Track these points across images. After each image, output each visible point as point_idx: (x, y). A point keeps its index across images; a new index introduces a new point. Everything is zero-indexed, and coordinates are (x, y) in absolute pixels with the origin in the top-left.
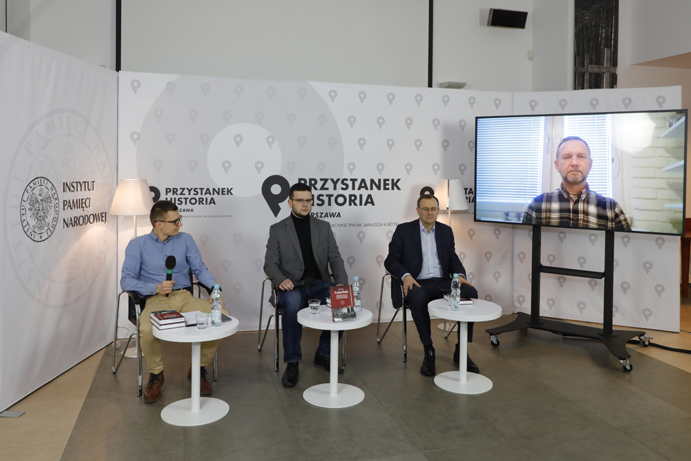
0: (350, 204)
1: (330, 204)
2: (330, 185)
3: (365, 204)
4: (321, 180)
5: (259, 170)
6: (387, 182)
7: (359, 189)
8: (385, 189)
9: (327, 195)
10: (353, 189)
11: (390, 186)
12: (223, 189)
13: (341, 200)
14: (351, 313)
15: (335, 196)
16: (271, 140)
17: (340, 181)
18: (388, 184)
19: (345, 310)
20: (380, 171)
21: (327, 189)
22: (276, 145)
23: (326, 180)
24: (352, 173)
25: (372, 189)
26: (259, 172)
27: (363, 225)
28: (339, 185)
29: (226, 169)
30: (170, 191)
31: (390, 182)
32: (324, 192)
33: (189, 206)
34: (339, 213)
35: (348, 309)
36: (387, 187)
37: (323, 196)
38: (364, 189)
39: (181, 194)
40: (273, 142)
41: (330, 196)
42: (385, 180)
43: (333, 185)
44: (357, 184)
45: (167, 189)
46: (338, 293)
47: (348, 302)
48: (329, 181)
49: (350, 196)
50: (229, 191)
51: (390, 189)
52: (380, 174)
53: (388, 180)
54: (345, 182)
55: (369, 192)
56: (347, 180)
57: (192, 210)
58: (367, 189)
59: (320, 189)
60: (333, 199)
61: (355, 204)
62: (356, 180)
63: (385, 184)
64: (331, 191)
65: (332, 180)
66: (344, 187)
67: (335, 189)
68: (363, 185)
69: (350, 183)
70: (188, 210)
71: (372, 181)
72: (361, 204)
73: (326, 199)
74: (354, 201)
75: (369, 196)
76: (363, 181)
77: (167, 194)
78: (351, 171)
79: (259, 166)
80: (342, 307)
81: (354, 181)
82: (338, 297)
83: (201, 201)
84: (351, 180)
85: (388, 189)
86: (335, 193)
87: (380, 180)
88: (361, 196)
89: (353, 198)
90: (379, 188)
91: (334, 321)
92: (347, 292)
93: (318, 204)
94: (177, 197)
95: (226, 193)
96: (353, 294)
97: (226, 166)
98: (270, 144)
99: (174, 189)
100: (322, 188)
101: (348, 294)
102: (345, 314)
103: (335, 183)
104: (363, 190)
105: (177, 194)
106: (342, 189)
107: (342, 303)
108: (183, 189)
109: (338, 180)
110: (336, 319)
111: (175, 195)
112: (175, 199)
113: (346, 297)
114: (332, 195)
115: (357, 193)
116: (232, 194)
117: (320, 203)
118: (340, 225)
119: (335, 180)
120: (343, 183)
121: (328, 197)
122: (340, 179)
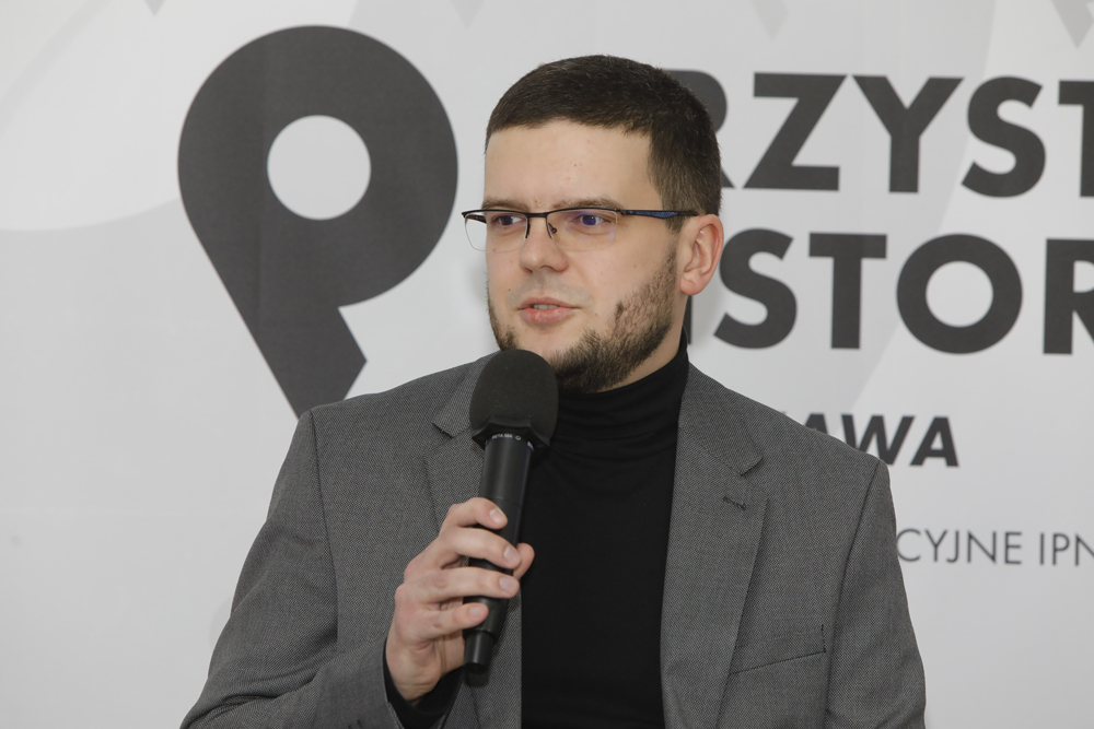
1: (846, 332)
4: (768, 85)
9: (821, 244)
13: (959, 294)
15: (899, 252)
21: (826, 179)
23: (809, 94)
24: (1078, 28)
28: (950, 144)
34: (940, 426)
37: (777, 244)
41: (847, 252)
48: (849, 99)
54: (1010, 111)
56: (1026, 91)
60: (879, 281)
65: (878, 91)
66: (1001, 161)
67: (904, 176)
69: (1058, 128)
73: (810, 280)
84: (1071, 92)
100: (779, 170)
103: (906, 121)
106: (979, 180)
109: (937, 91)
114: (875, 246)
117: (751, 312)
118: (949, 539)
119: (907, 94)
120: (984, 122)
121: (828, 263)
122: (958, 81)
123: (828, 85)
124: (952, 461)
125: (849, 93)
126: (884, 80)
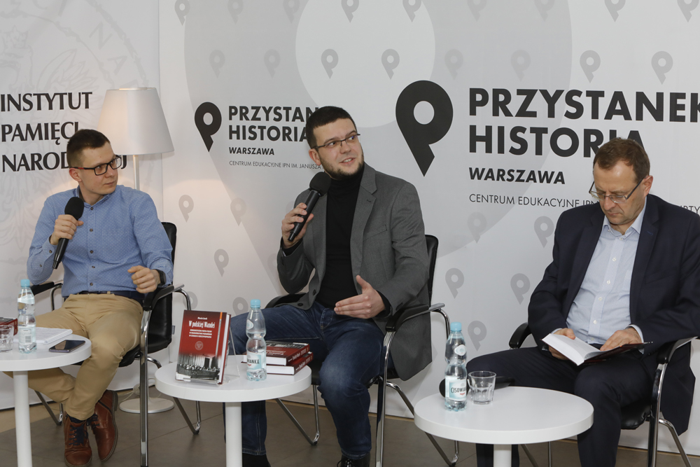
0: (587, 154)
1: (539, 151)
4: (520, 92)
5: (390, 68)
6: (680, 102)
7: (608, 117)
8: (674, 118)
9: (533, 130)
10: (595, 115)
11: (687, 113)
13: (564, 142)
14: (210, 370)
15: (551, 132)
16: (413, 2)
17: (563, 96)
18: (682, 107)
19: (200, 362)
20: (661, 73)
21: (533, 114)
22: (422, 13)
23: (530, 94)
24: (590, 77)
25: (639, 117)
26: (391, 74)
28: (562, 106)
29: (329, 68)
31: (687, 102)
32: (527, 122)
33: (267, 144)
34: (560, 174)
35: (207, 361)
36: (679, 113)
37: (523, 130)
38: (622, 117)
39: (254, 118)
40: (417, 6)
41: (539, 132)
42: (675, 96)
43: (546, 105)
44: (604, 104)
45: (231, 108)
46: (195, 325)
51: (688, 118)
52: (662, 79)
53: (683, 96)
54: (575, 98)
55: (634, 125)
56: (579, 93)
57: (273, 152)
58: (628, 117)
59: (518, 115)
60: (546, 138)
62: (602, 94)
63: (675, 107)
64: (542, 120)
65: (545, 93)
66: (573, 110)
67: (551, 114)
68: (618, 107)
69: (586, 102)
70: (265, 152)
71: (641, 98)
73: (530, 138)
75: (635, 135)
76: (618, 96)
77: (231, 118)
78: (589, 72)
79: (390, 61)
80: (197, 353)
81: (595, 95)
82: (193, 333)
83: (287, 134)
84: (589, 93)
85: (682, 119)
86: (553, 125)
87: (660, 96)
88: (613, 134)
89: (593, 138)
90: (658, 115)
92: (213, 325)
93: (513, 151)
94: (247, 124)
97: (330, 61)
98: (411, 12)
99: (241, 108)
100: (523, 112)
101: (214, 331)
102: (197, 369)
103: (551, 100)
104: (618, 119)
105: (247, 119)
106: (568, 115)
107: (199, 346)
108: (257, 109)
109: (559, 93)
110: (179, 376)
111: (244, 122)
112: (244, 128)
113: (209, 335)
114: (545, 130)
115: (602, 125)
117: (517, 146)
118: (563, 201)
119: (552, 95)
120: (569, 101)
121: (534, 134)
122: (563, 91)
123: (534, 92)
124: (563, 183)
125: (538, 94)
126: (546, 91)
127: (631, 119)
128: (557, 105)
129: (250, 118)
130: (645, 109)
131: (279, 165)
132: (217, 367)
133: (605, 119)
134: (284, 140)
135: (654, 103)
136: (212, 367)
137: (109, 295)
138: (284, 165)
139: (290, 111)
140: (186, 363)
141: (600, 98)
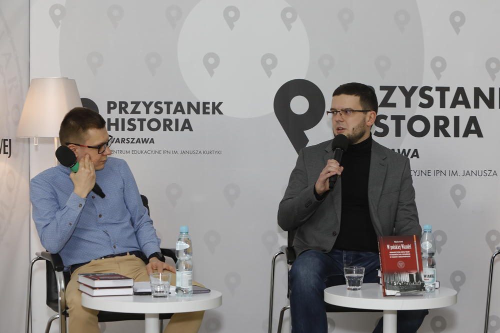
0: (437, 135)
1: (398, 134)
2: (398, 97)
3: (465, 135)
4: (382, 88)
5: (268, 70)
7: (453, 106)
9: (393, 117)
10: (443, 105)
12: (205, 104)
13: (419, 126)
14: (415, 283)
15: (407, 119)
16: (289, 15)
17: (417, 91)
19: (405, 278)
20: (492, 73)
21: (393, 105)
22: (298, 25)
23: (390, 90)
24: (439, 77)
25: (477, 106)
26: (269, 74)
27: (460, 173)
28: (416, 98)
29: (210, 69)
30: (115, 107)
33: (147, 134)
34: (416, 151)
35: (411, 277)
37: (385, 117)
38: (463, 106)
39: (134, 112)
40: (294, 19)
41: (398, 119)
43: (404, 98)
44: (450, 97)
45: (109, 103)
46: (393, 247)
47: (412, 264)
48: (397, 90)
49: (437, 119)
50: (216, 108)
52: (493, 78)
54: (427, 92)
55: (472, 112)
56: (430, 89)
57: (152, 141)
58: (468, 106)
59: (381, 106)
60: (404, 124)
61: (446, 135)
62: (448, 89)
64: (400, 110)
65: (402, 89)
66: (425, 102)
67: (408, 105)
68: (461, 99)
69: (436, 95)
70: (145, 141)
71: (478, 92)
72: (457, 134)
73: (391, 124)
74: (443, 129)
75: (473, 120)
76: (461, 91)
77: (109, 112)
78: (438, 72)
79: (269, 63)
80: (401, 271)
81: (443, 90)
82: (393, 255)
83: (167, 125)
84: (438, 89)
86: (409, 114)
87: (492, 90)
88: (457, 119)
89: (442, 123)
90: (490, 104)
91: (385, 295)
92: (409, 247)
94: (127, 117)
95: (210, 110)
96: (420, 254)
97: (211, 62)
98: (288, 23)
99: (121, 103)
100: (385, 104)
101: (412, 251)
102: (404, 284)
103: (408, 94)
104: (460, 108)
105: (126, 112)
106: (422, 105)
107: (401, 265)
108: (137, 104)
109: (414, 89)
110: (388, 292)
111: (123, 115)
112: (123, 120)
113: (407, 255)
114: (403, 117)
115: (449, 113)
116: (220, 113)
117: (380, 130)
118: (418, 172)
119: (408, 90)
120: (422, 95)
121: (394, 121)
122: (417, 87)
123: (394, 88)
124: (418, 157)
125: (397, 89)
126: (404, 87)
127: (470, 108)
128: (412, 98)
129: (129, 112)
130: (481, 100)
131: (159, 152)
132: (421, 281)
133: (451, 108)
134: (165, 130)
135: (488, 96)
136: (417, 281)
137: (128, 256)
138: (165, 152)
139: (171, 105)
140: (392, 281)
141: (446, 92)
